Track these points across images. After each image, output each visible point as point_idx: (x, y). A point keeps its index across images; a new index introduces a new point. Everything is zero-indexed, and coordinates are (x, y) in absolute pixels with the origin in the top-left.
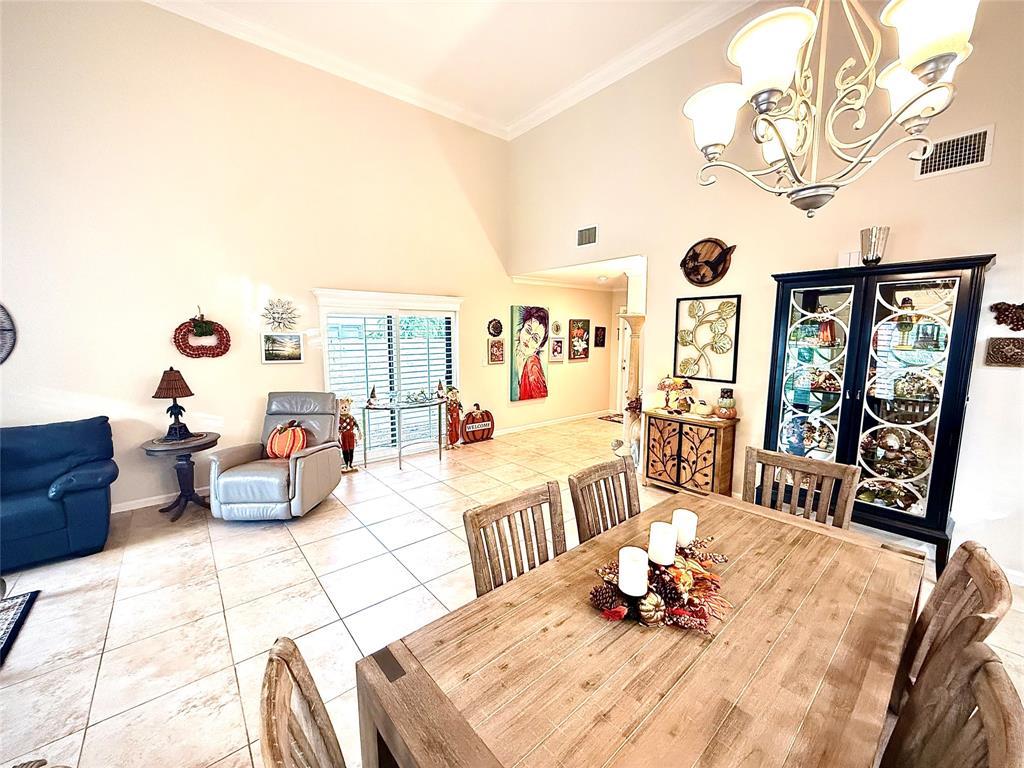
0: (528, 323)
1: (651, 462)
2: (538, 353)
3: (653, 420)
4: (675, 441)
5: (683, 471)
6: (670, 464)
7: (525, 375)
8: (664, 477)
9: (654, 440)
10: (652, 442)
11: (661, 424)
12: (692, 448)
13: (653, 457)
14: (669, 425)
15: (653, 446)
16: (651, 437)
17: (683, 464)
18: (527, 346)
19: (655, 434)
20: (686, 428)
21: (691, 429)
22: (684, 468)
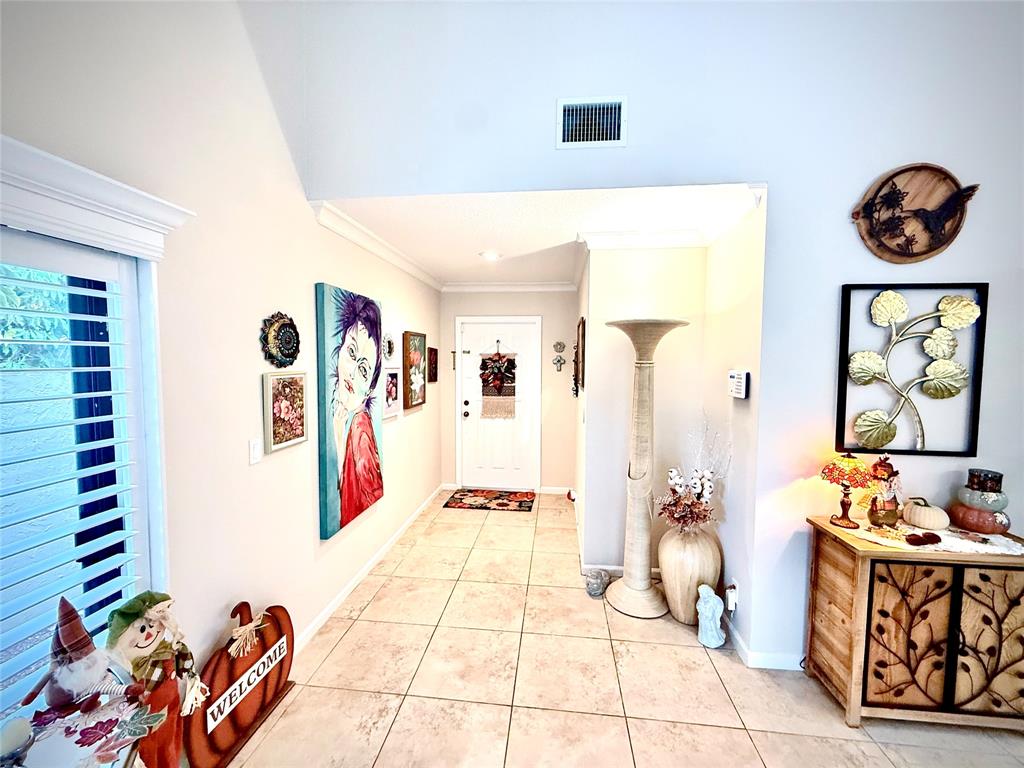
0: (351, 333)
1: (872, 666)
2: (368, 404)
3: (881, 569)
4: (939, 611)
5: (961, 676)
6: (924, 667)
7: (350, 462)
8: (912, 695)
9: (884, 614)
10: (877, 619)
11: (902, 575)
12: (986, 620)
13: (878, 653)
14: (928, 574)
15: (881, 629)
16: (876, 607)
17: (961, 659)
18: (350, 388)
19: (888, 599)
20: (971, 577)
21: (985, 578)
22: (966, 668)
